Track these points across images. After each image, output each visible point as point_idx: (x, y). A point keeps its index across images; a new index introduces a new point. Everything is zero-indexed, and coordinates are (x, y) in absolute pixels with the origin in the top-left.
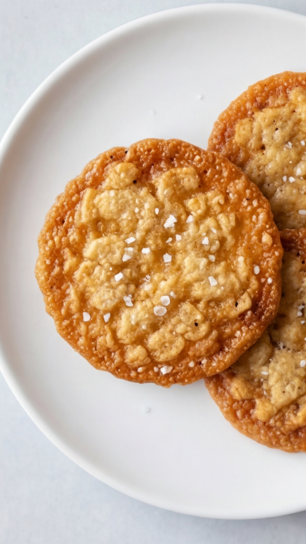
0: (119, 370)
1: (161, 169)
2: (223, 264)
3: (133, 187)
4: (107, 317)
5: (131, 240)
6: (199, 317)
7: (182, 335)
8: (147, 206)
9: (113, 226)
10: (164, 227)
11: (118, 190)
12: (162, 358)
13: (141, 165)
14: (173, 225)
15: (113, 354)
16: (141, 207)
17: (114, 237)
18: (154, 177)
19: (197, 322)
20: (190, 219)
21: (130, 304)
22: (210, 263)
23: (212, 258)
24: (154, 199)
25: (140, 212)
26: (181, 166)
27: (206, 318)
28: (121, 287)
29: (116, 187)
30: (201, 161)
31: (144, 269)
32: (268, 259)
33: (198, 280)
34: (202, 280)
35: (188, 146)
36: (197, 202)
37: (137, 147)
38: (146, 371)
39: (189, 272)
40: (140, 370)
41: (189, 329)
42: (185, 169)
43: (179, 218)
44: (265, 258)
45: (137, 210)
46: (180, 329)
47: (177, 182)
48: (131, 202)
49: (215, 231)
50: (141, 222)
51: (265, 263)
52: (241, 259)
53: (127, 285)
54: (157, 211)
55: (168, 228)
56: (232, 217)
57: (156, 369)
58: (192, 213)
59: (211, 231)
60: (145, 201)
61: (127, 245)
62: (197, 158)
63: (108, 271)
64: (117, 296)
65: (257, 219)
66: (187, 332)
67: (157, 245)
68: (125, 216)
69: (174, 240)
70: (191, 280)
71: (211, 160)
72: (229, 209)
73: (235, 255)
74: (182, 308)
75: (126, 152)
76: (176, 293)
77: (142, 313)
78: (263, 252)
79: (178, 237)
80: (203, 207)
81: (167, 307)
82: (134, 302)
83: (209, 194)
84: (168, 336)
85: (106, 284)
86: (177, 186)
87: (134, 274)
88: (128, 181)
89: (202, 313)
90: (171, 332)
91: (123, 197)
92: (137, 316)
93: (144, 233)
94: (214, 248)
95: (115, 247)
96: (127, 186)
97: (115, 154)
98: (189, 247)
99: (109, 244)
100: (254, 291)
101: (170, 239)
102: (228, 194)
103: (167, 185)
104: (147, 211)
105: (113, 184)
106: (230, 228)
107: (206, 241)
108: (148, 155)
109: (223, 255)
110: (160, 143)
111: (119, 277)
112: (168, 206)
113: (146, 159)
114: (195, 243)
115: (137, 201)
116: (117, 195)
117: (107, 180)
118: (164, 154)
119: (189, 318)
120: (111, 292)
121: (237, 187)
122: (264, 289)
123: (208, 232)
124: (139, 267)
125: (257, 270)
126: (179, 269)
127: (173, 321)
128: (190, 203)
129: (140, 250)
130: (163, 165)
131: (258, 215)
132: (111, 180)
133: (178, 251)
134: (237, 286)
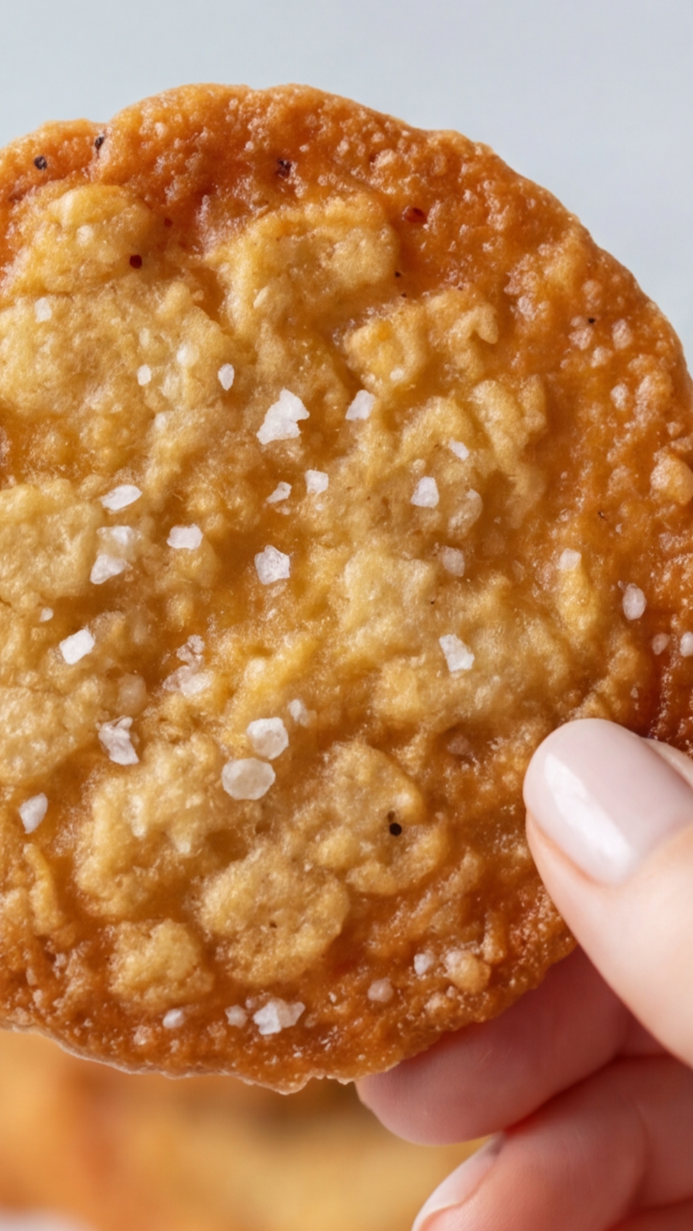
0: (87, 1024)
1: (239, 210)
2: (497, 581)
3: (131, 280)
4: (32, 812)
5: (123, 497)
6: (405, 800)
7: (341, 873)
8: (185, 356)
9: (51, 442)
10: (256, 442)
11: (67, 294)
12: (260, 968)
13: (159, 195)
14: (295, 431)
15: (60, 960)
16: (164, 358)
17: (54, 488)
18: (212, 238)
19: (398, 820)
20: (363, 407)
21: (124, 756)
22: (442, 580)
23: (454, 560)
24: (214, 328)
25: (157, 381)
26: (321, 194)
27: (433, 802)
28: (90, 689)
29: (59, 282)
30: (399, 170)
31: (180, 609)
32: (679, 560)
33: (399, 651)
34: (416, 652)
35: (344, 112)
36: (386, 335)
37: (140, 120)
38: (196, 1025)
39: (363, 621)
40: (172, 1019)
41: (367, 847)
42: (335, 206)
43: (315, 403)
44: (665, 557)
45: (145, 375)
46: (331, 848)
47: (308, 257)
48: (122, 341)
49: (462, 451)
50: (161, 421)
51: (667, 577)
52: (569, 562)
53: (112, 676)
54: (226, 376)
55: (275, 443)
56: (531, 394)
57: (235, 1016)
58: (371, 379)
59: (448, 453)
60: (178, 338)
61: (108, 519)
62: (385, 159)
63: (31, 621)
64: (70, 725)
65: (631, 401)
66: (357, 860)
67: (230, 515)
68: (100, 399)
69: (299, 493)
70: (370, 653)
71: (440, 167)
72: (516, 362)
73: (547, 547)
74: (336, 765)
75: (99, 143)
76: (311, 704)
77: (173, 792)
78: (658, 528)
79: (316, 480)
80: (413, 357)
81: (276, 764)
82: (140, 749)
83: (437, 303)
84: (281, 879)
85: (28, 678)
86: (309, 272)
87: (139, 636)
88: (107, 255)
89: (416, 782)
90: (296, 861)
91: (88, 323)
92: (152, 804)
93: (176, 468)
94: (461, 519)
95: (59, 525)
96: (105, 278)
97: (53, 150)
98: (359, 518)
99: (36, 516)
100: (623, 689)
101: (283, 492)
102: (512, 300)
103: (266, 273)
104: (186, 380)
105: (46, 272)
106: (522, 438)
107: (426, 493)
108: (189, 151)
109: (497, 546)
110: (233, 103)
111: (77, 647)
112: (271, 354)
113: (181, 169)
114: (385, 502)
115: (146, 338)
116: (61, 316)
117: (25, 257)
118: (249, 146)
119: (366, 803)
120: (49, 705)
121: (548, 271)
122: (667, 678)
123: (435, 456)
124: (158, 605)
125: (635, 605)
126: (322, 608)
127: (304, 816)
128: (359, 340)
129: (160, 535)
130: (248, 188)
131: (633, 385)
132: (39, 258)
133: (317, 535)
134: (557, 668)
